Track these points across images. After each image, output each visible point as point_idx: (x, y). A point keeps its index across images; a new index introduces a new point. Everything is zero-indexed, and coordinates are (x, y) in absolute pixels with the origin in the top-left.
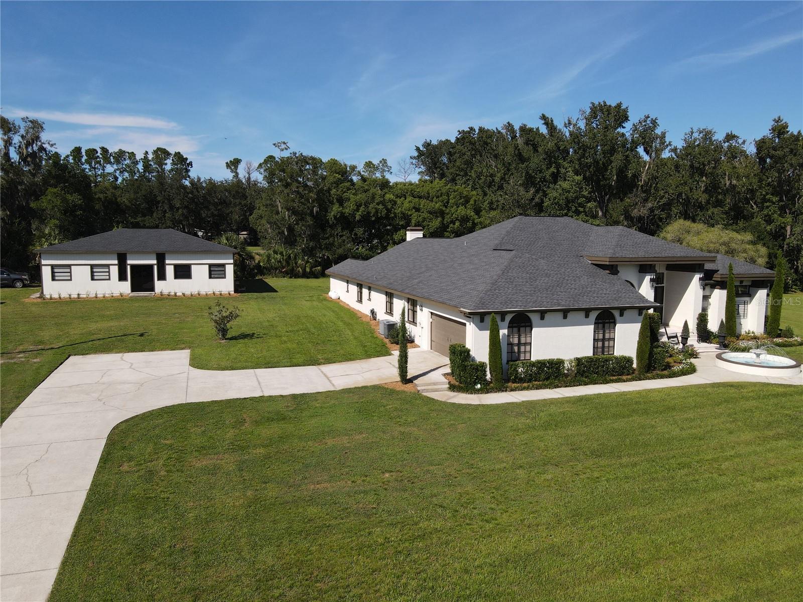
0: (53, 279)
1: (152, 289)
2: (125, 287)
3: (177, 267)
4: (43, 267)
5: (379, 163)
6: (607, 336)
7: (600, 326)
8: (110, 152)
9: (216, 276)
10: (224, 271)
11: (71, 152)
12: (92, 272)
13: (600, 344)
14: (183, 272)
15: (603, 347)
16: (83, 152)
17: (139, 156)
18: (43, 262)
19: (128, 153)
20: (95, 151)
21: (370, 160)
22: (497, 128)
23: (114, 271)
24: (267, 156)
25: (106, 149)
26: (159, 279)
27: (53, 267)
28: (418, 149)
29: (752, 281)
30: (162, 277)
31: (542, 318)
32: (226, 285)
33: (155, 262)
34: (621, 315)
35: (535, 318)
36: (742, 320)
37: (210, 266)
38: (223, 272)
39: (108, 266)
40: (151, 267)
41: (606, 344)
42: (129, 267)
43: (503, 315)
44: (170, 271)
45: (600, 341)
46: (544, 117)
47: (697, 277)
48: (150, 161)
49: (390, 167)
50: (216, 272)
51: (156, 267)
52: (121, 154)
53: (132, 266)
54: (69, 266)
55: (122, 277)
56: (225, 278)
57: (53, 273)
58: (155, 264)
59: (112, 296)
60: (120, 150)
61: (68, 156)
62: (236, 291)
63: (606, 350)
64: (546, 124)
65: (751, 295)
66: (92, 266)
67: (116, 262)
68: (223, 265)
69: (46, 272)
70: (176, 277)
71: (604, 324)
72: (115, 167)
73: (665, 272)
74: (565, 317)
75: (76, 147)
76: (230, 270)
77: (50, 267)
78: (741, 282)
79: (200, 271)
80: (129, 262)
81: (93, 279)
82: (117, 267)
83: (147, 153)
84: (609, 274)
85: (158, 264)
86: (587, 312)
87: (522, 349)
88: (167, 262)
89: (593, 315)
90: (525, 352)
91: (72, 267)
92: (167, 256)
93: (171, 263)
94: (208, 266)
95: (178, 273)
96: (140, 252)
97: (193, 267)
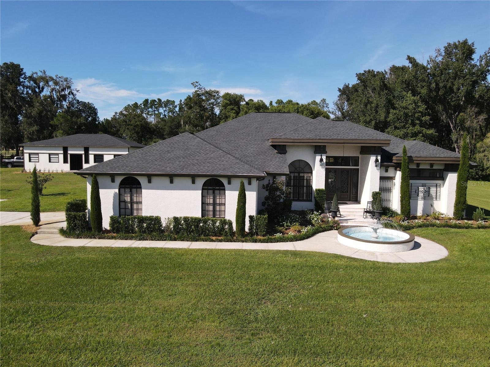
0: (30, 161)
1: (81, 168)
2: (66, 167)
3: (95, 156)
4: (25, 154)
5: (320, 101)
6: (218, 201)
7: (211, 192)
8: (162, 101)
11: (143, 102)
12: (50, 158)
13: (211, 208)
14: (99, 159)
15: (214, 210)
16: (149, 101)
17: (177, 103)
18: (25, 151)
19: (171, 101)
20: (155, 101)
21: (314, 100)
22: (385, 70)
23: (61, 157)
24: (248, 100)
25: (160, 99)
26: (85, 162)
27: (30, 154)
28: (340, 90)
29: (446, 164)
30: (87, 161)
31: (150, 182)
33: (83, 152)
34: (229, 183)
35: (143, 181)
36: (434, 202)
39: (58, 154)
40: (81, 155)
41: (218, 208)
42: (69, 155)
43: (113, 177)
44: (91, 158)
45: (211, 205)
46: (409, 58)
47: (373, 159)
48: (183, 105)
49: (328, 104)
51: (84, 156)
52: (168, 103)
53: (71, 155)
54: (38, 154)
55: (65, 161)
57: (30, 158)
58: (83, 154)
59: (57, 172)
60: (167, 100)
61: (141, 104)
63: (218, 213)
64: (411, 62)
65: (443, 179)
66: (50, 154)
67: (62, 152)
69: (26, 156)
71: (214, 191)
72: (165, 109)
73: (360, 156)
74: (172, 182)
75: (146, 99)
77: (28, 154)
78: (432, 165)
79: (109, 158)
80: (69, 152)
81: (50, 162)
82: (62, 155)
83: (181, 100)
84: (277, 153)
85: (85, 154)
86: (193, 178)
87: (135, 206)
88: (90, 152)
89: (201, 182)
90: (137, 209)
91: (39, 154)
92: (90, 149)
93: (92, 153)
94: (113, 155)
95: (97, 160)
96: (75, 147)
97: (105, 156)
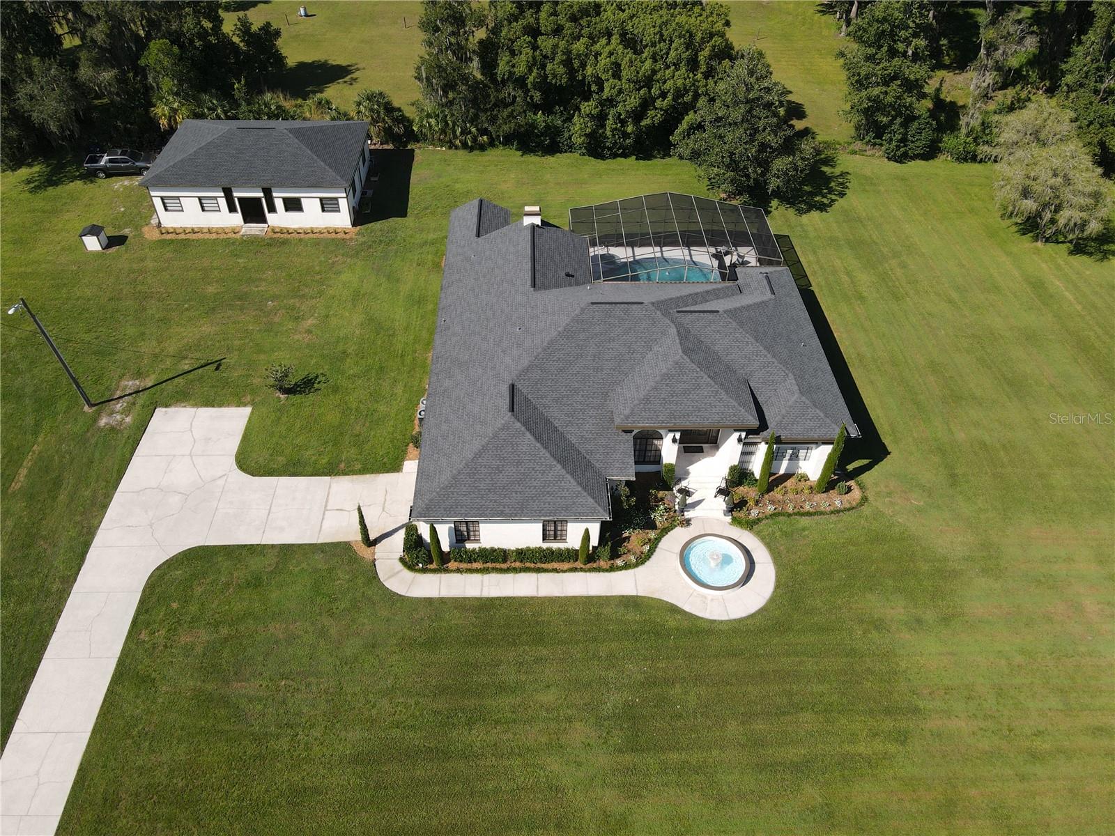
0: (166, 210)
1: (264, 221)
2: (237, 219)
3: (286, 200)
4: (153, 198)
9: (330, 209)
10: (338, 204)
12: (201, 204)
14: (293, 205)
18: (152, 194)
23: (223, 203)
26: (269, 212)
27: (162, 198)
30: (272, 209)
32: (342, 219)
33: (261, 195)
36: (801, 463)
37: (321, 199)
38: (337, 206)
39: (216, 198)
40: (259, 199)
42: (236, 199)
44: (279, 204)
47: (736, 435)
50: (328, 205)
51: (263, 200)
53: (240, 199)
54: (178, 198)
55: (232, 209)
56: (339, 211)
57: (164, 204)
58: (262, 197)
62: (354, 224)
66: (200, 199)
67: (222, 194)
68: (336, 199)
69: (157, 203)
70: (287, 210)
76: (343, 204)
77: (159, 198)
79: (311, 203)
80: (235, 194)
81: (203, 210)
82: (224, 199)
85: (265, 197)
88: (275, 195)
91: (181, 198)
92: (273, 189)
93: (278, 197)
94: (318, 199)
95: (288, 206)
96: (245, 185)
97: (303, 200)
